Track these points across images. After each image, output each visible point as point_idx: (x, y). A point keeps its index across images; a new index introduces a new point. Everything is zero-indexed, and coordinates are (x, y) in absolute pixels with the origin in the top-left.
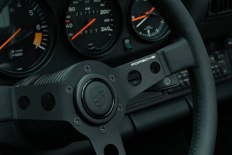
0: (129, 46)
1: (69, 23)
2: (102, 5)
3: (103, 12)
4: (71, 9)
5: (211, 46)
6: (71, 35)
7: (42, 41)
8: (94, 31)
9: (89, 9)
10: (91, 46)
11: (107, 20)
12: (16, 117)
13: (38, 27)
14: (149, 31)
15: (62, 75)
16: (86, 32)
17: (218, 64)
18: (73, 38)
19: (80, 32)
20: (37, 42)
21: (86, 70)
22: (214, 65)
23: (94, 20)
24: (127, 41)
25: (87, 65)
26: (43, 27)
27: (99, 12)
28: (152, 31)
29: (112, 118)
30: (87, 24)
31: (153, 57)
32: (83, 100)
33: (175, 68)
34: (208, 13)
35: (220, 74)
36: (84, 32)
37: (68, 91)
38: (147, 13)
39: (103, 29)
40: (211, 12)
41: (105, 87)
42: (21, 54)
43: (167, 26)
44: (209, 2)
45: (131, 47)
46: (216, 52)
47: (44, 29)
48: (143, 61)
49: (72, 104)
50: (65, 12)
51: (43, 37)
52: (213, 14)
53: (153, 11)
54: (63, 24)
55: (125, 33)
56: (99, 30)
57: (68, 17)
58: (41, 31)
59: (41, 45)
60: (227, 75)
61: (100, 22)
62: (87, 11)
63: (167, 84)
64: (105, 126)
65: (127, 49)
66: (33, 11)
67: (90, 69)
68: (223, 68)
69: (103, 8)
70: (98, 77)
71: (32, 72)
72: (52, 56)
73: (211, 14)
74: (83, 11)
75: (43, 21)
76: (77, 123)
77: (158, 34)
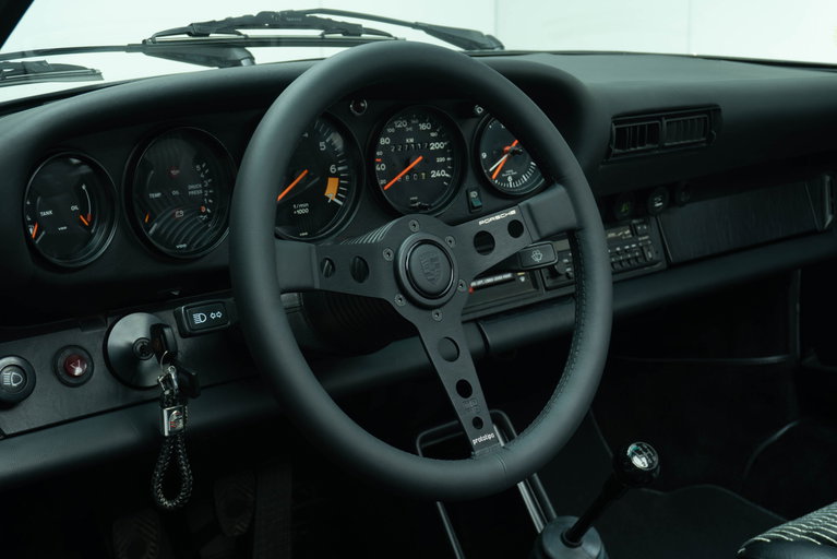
0: (477, 203)
1: (380, 164)
2: (433, 135)
3: (434, 146)
4: (383, 141)
5: (623, 210)
6: (383, 182)
7: (339, 191)
8: (420, 177)
9: (412, 140)
10: (415, 202)
11: (440, 160)
12: (317, 286)
13: (332, 169)
14: (510, 179)
15: (377, 235)
16: (407, 177)
17: (637, 243)
18: (386, 188)
19: (398, 178)
20: (331, 192)
21: (412, 228)
22: (630, 245)
23: (421, 158)
24: (473, 194)
25: (413, 222)
26: (340, 169)
27: (429, 147)
28: (515, 179)
29: (448, 301)
30: (409, 165)
31: (513, 212)
32: (409, 273)
33: (547, 229)
34: (610, 150)
35: (640, 260)
36: (403, 177)
37: (386, 257)
38: (507, 148)
39: (435, 174)
40: (617, 147)
41: (440, 254)
42: (306, 211)
43: (540, 174)
44: (611, 132)
45: (480, 204)
46: (634, 221)
47: (343, 172)
48: (498, 217)
49: (392, 275)
50: (374, 145)
51: (340, 185)
52: (621, 151)
53: (517, 145)
54: (372, 164)
55: (470, 180)
56: (428, 175)
57: (378, 153)
58: (336, 175)
59: (337, 197)
60: (653, 263)
61: (431, 162)
62: (409, 144)
63: (537, 260)
64: (438, 311)
65: (474, 208)
66: (326, 144)
67: (417, 226)
68: (645, 250)
69: (435, 140)
70: (430, 238)
71: (323, 238)
72: (354, 215)
73: (617, 151)
74: (403, 145)
75: (340, 158)
76: (399, 303)
77: (526, 184)
